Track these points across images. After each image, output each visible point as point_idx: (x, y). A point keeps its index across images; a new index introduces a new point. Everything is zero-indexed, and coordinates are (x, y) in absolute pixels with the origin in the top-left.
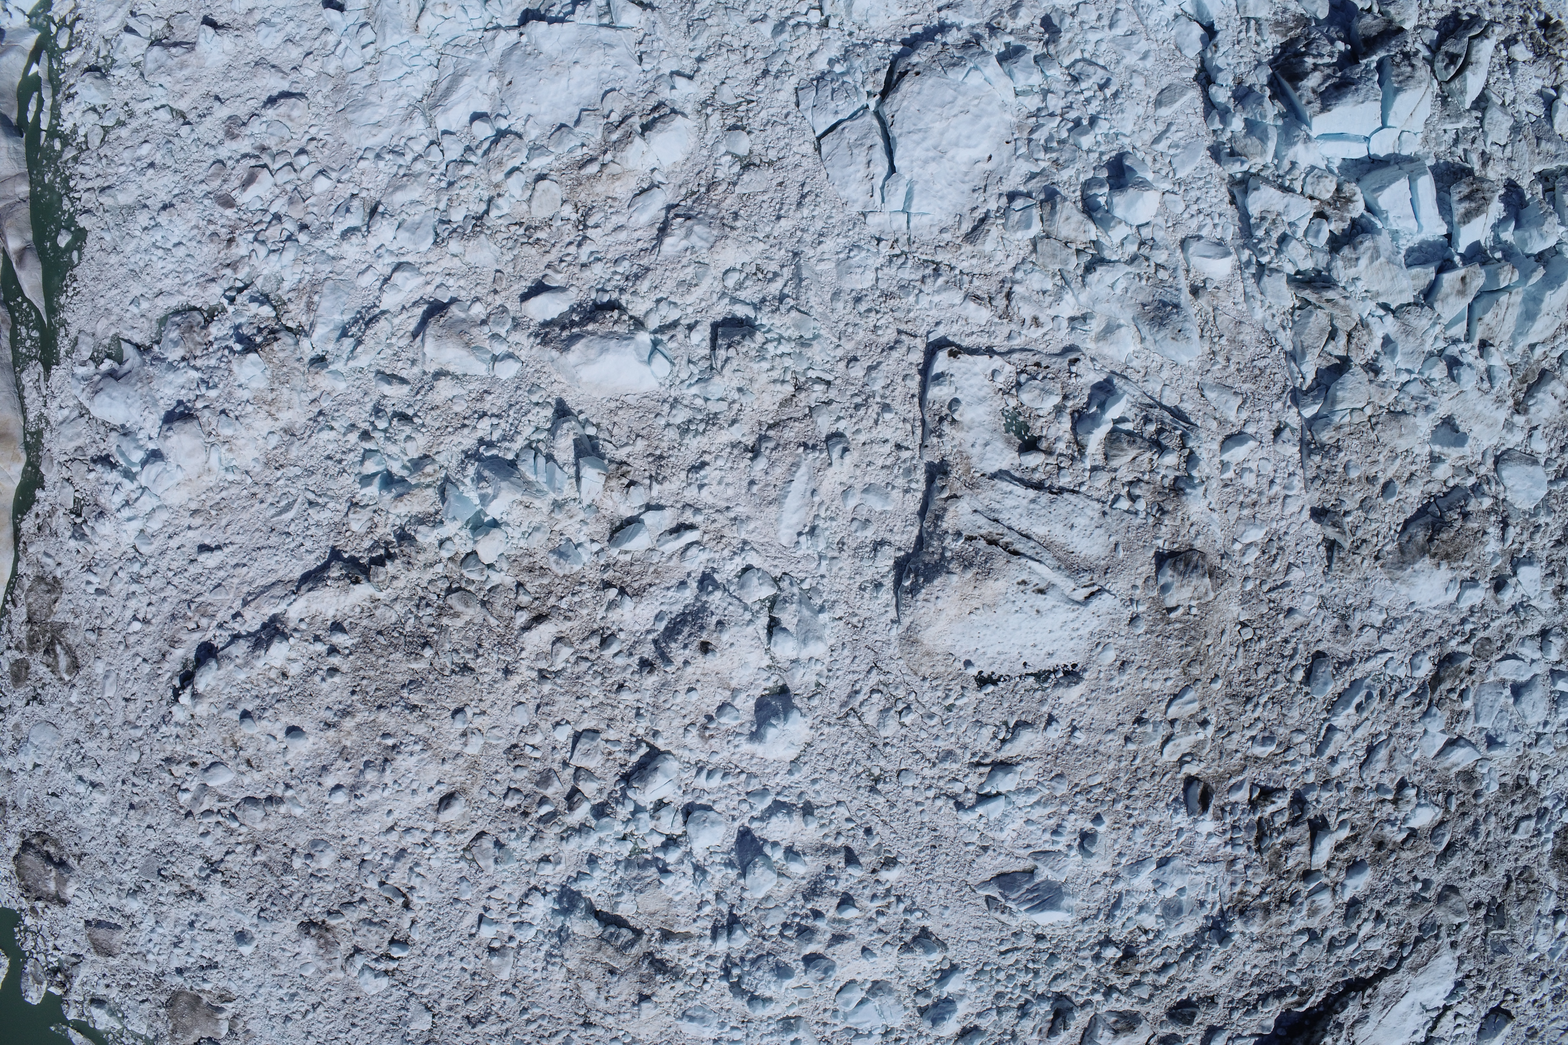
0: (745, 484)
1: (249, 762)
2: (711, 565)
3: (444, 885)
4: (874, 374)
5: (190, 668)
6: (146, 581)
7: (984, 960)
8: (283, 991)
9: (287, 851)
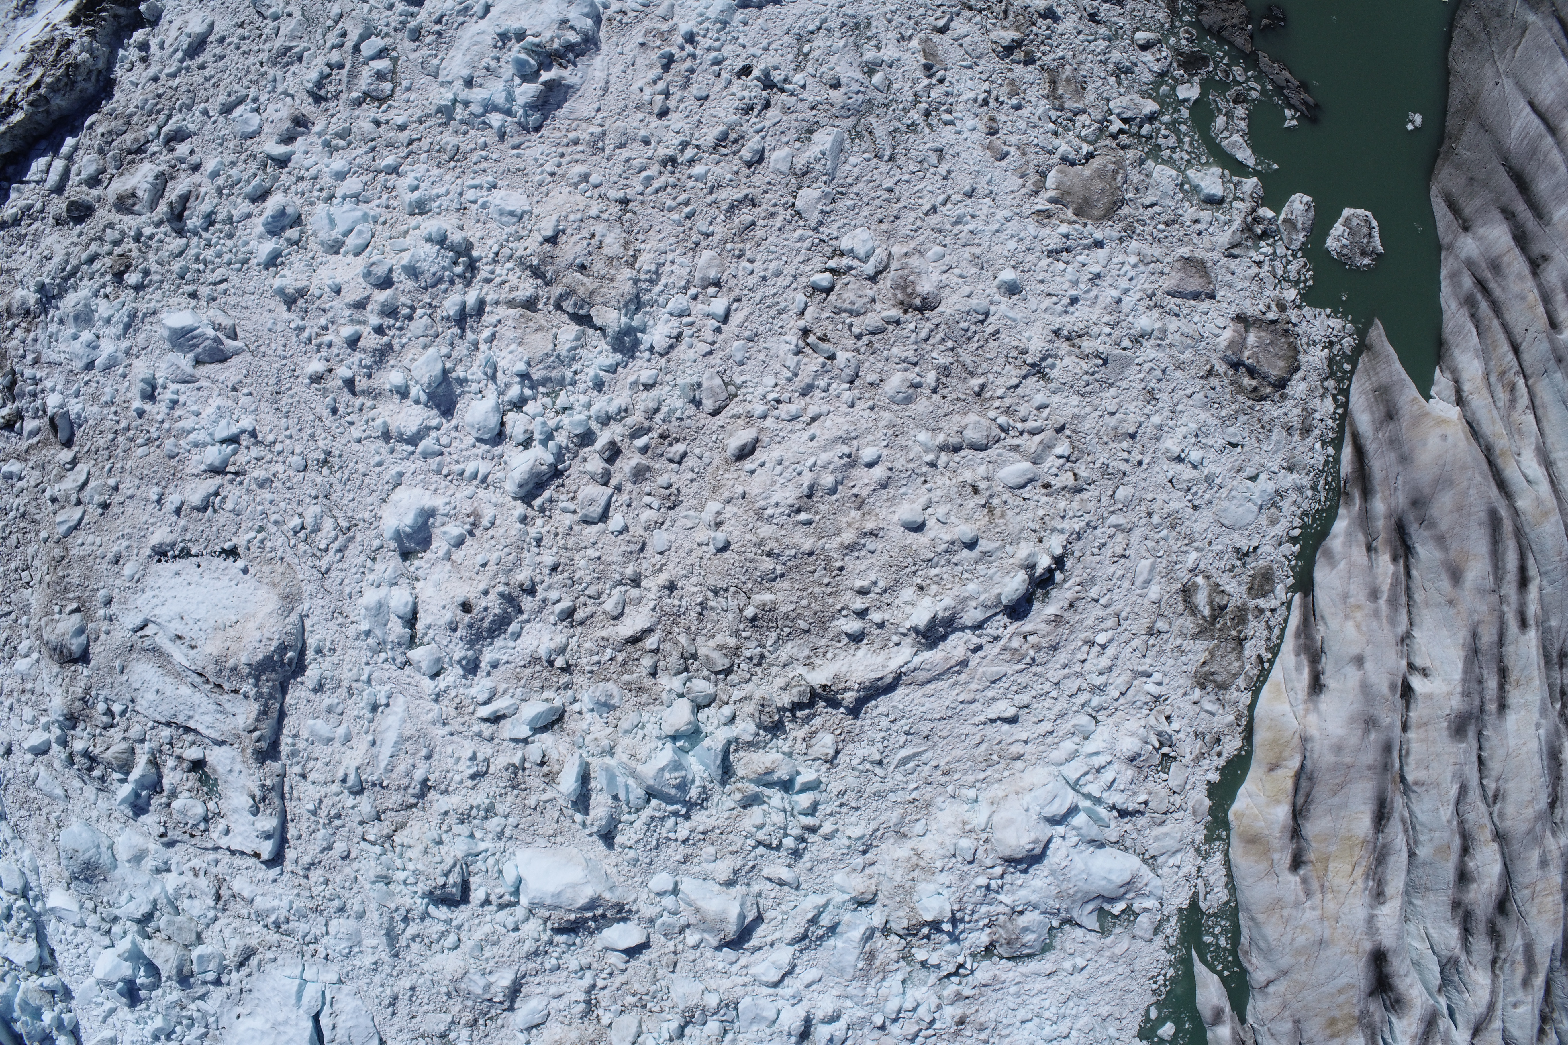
0: (436, 756)
1: (976, 490)
2: (468, 682)
3: (762, 356)
4: (325, 844)
5: (1040, 592)
6: (1084, 686)
7: (241, 274)
8: (970, 227)
9: (942, 391)
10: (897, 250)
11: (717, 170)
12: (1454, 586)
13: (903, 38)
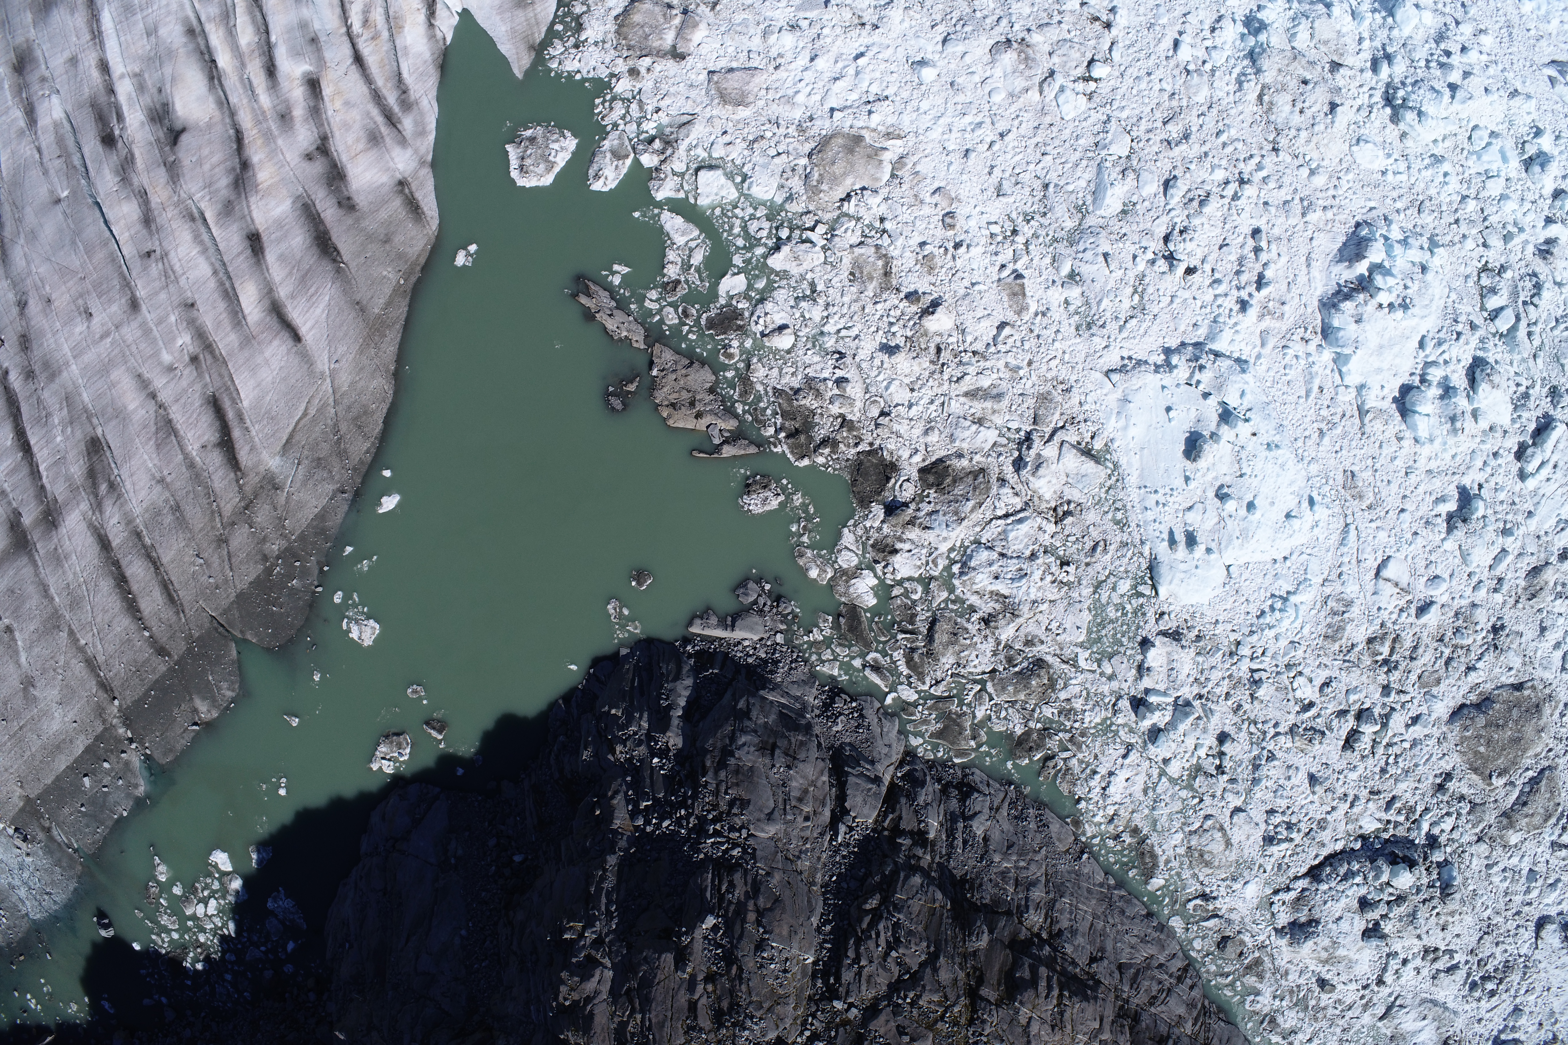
8: (968, 119)
10: (1035, 96)
11: (1203, 175)
13: (1044, 314)
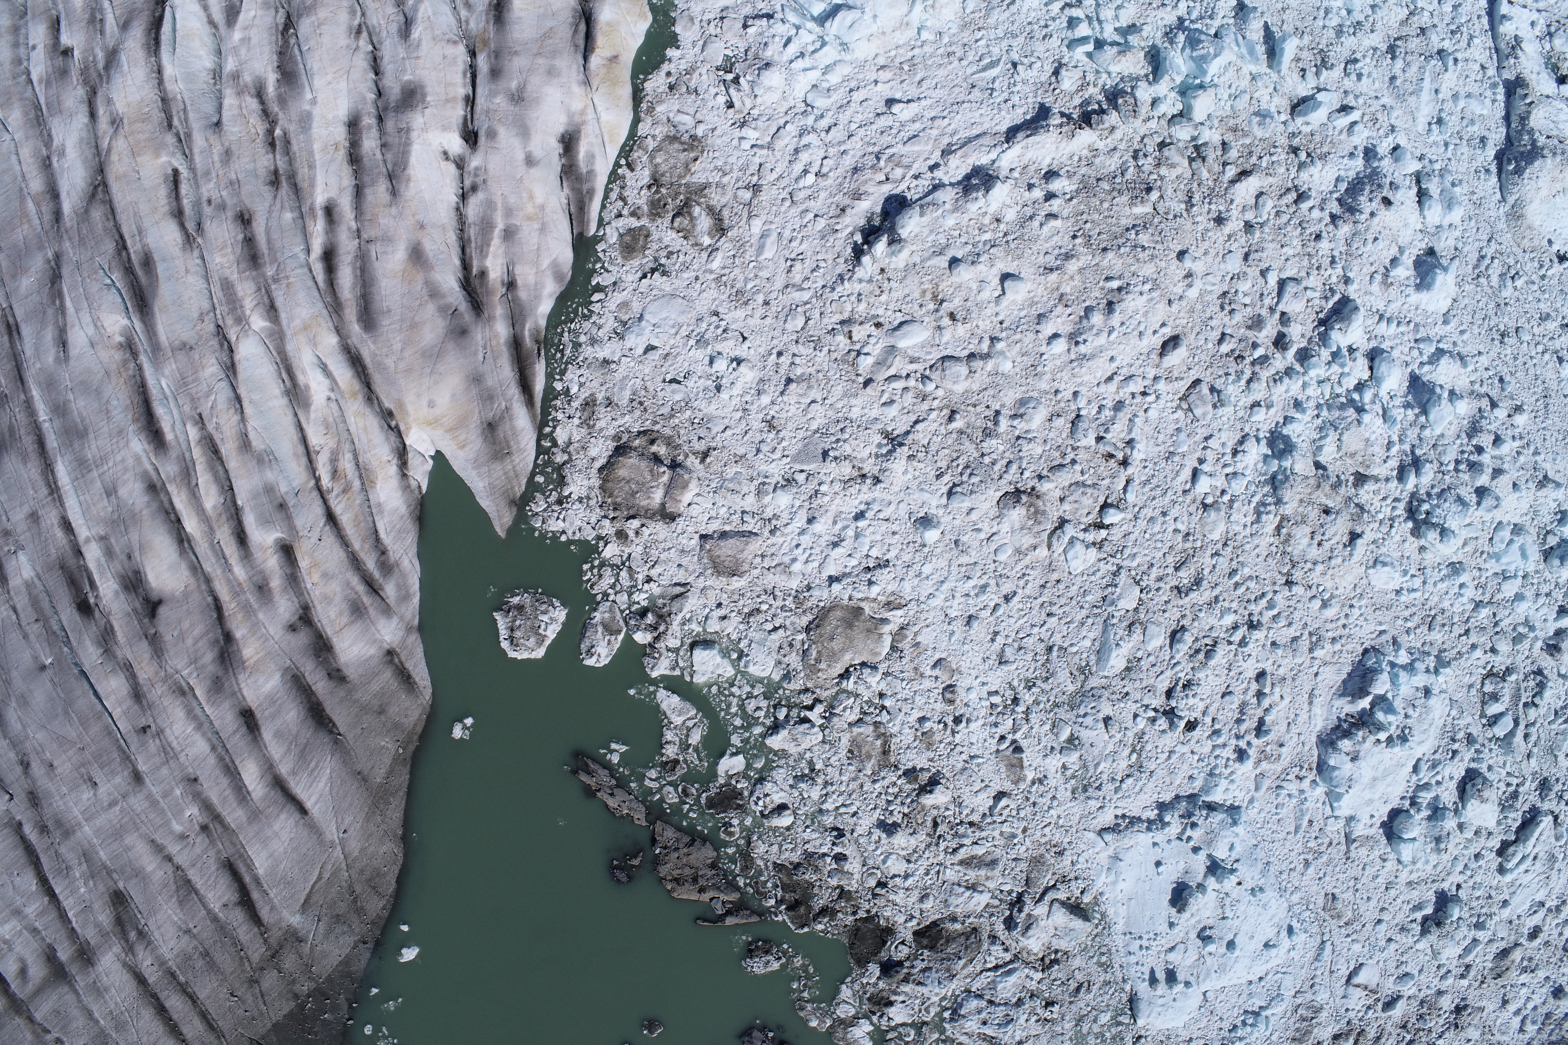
0: (1387, 79)
1: (952, 316)
2: (1370, 142)
3: (1161, 437)
5: (877, 222)
6: (823, 135)
8: (971, 583)
9: (990, 413)
10: (1042, 552)
11: (1212, 621)
12: (419, 244)
13: (1041, 781)
